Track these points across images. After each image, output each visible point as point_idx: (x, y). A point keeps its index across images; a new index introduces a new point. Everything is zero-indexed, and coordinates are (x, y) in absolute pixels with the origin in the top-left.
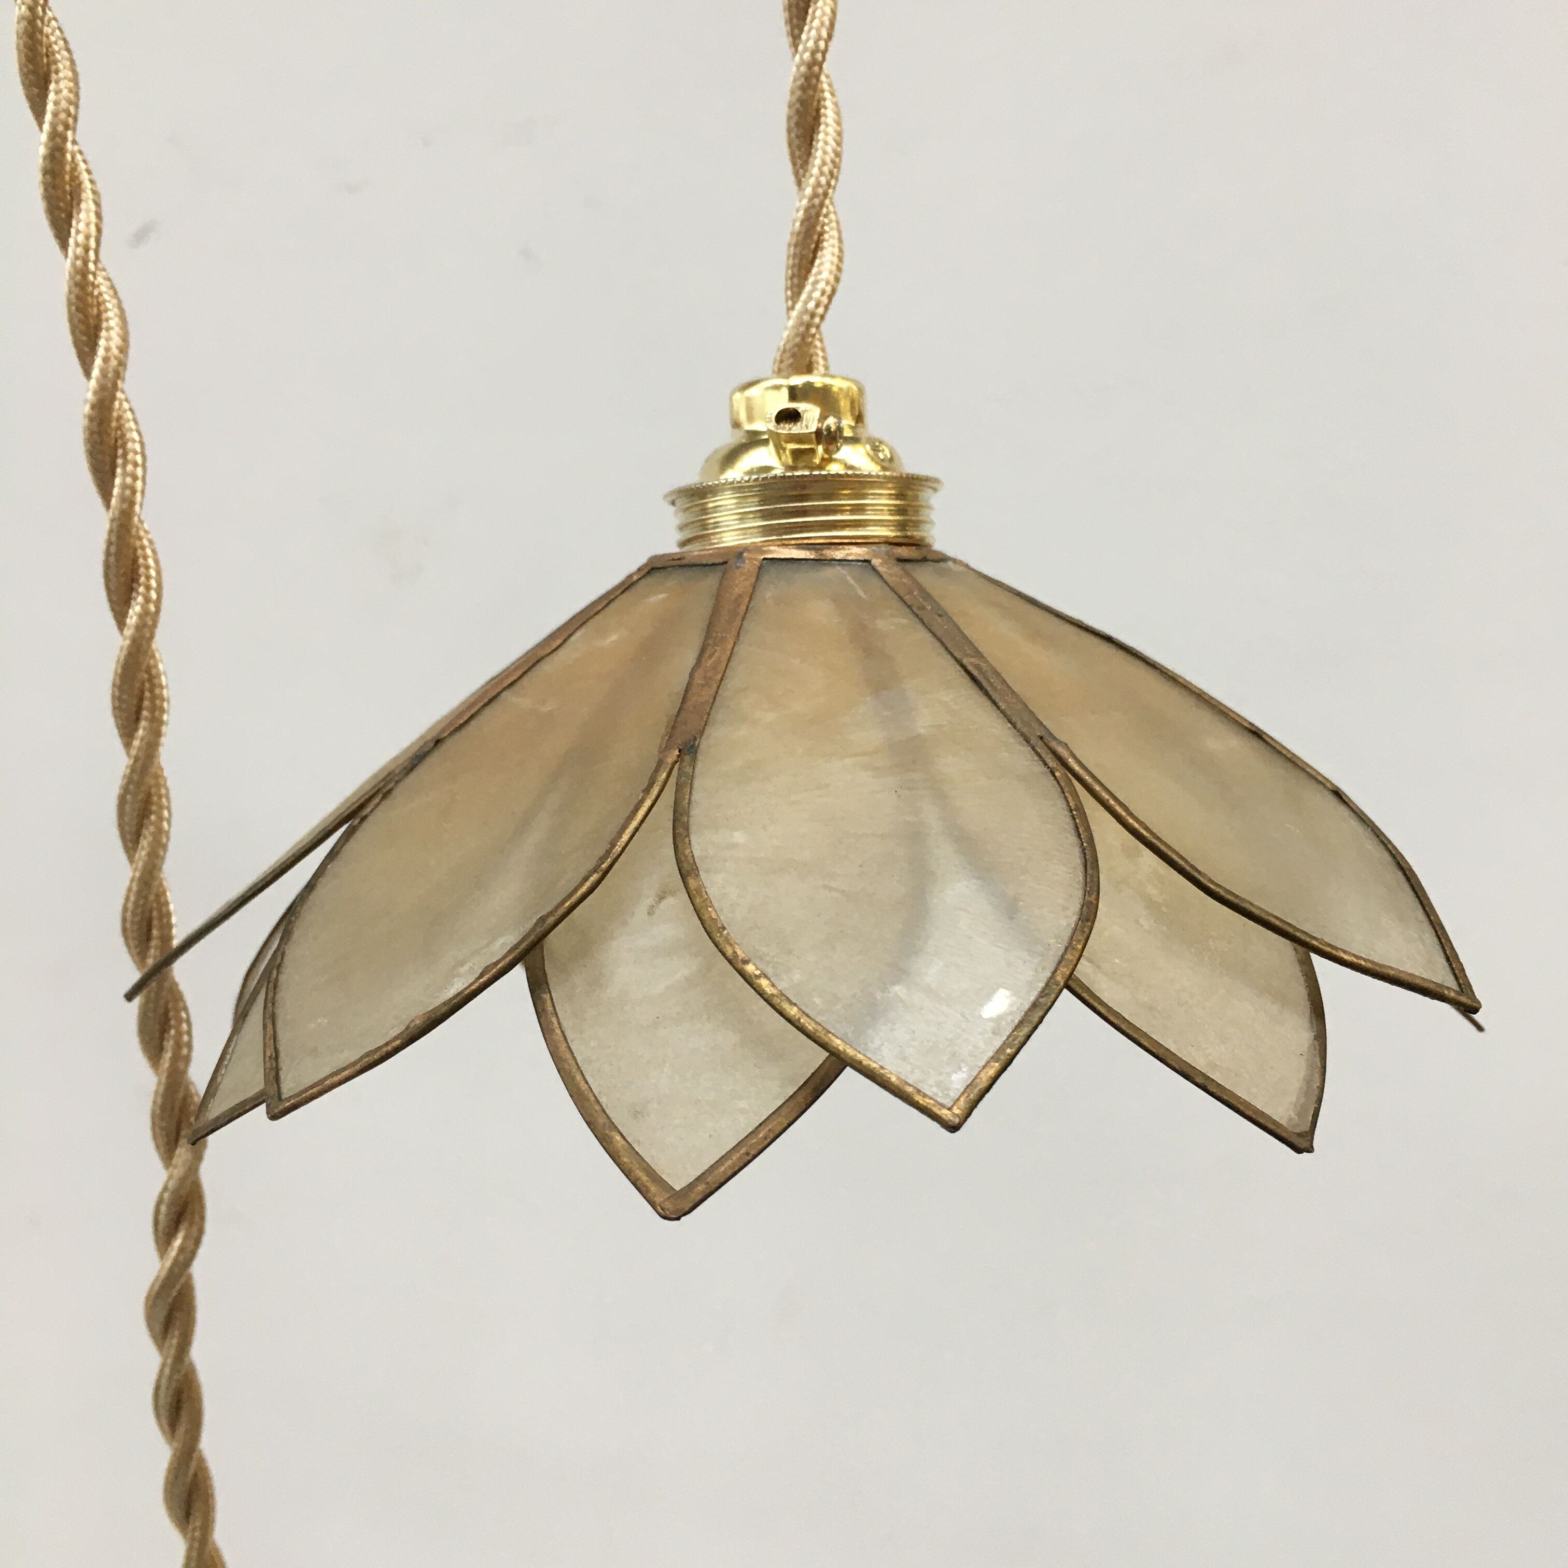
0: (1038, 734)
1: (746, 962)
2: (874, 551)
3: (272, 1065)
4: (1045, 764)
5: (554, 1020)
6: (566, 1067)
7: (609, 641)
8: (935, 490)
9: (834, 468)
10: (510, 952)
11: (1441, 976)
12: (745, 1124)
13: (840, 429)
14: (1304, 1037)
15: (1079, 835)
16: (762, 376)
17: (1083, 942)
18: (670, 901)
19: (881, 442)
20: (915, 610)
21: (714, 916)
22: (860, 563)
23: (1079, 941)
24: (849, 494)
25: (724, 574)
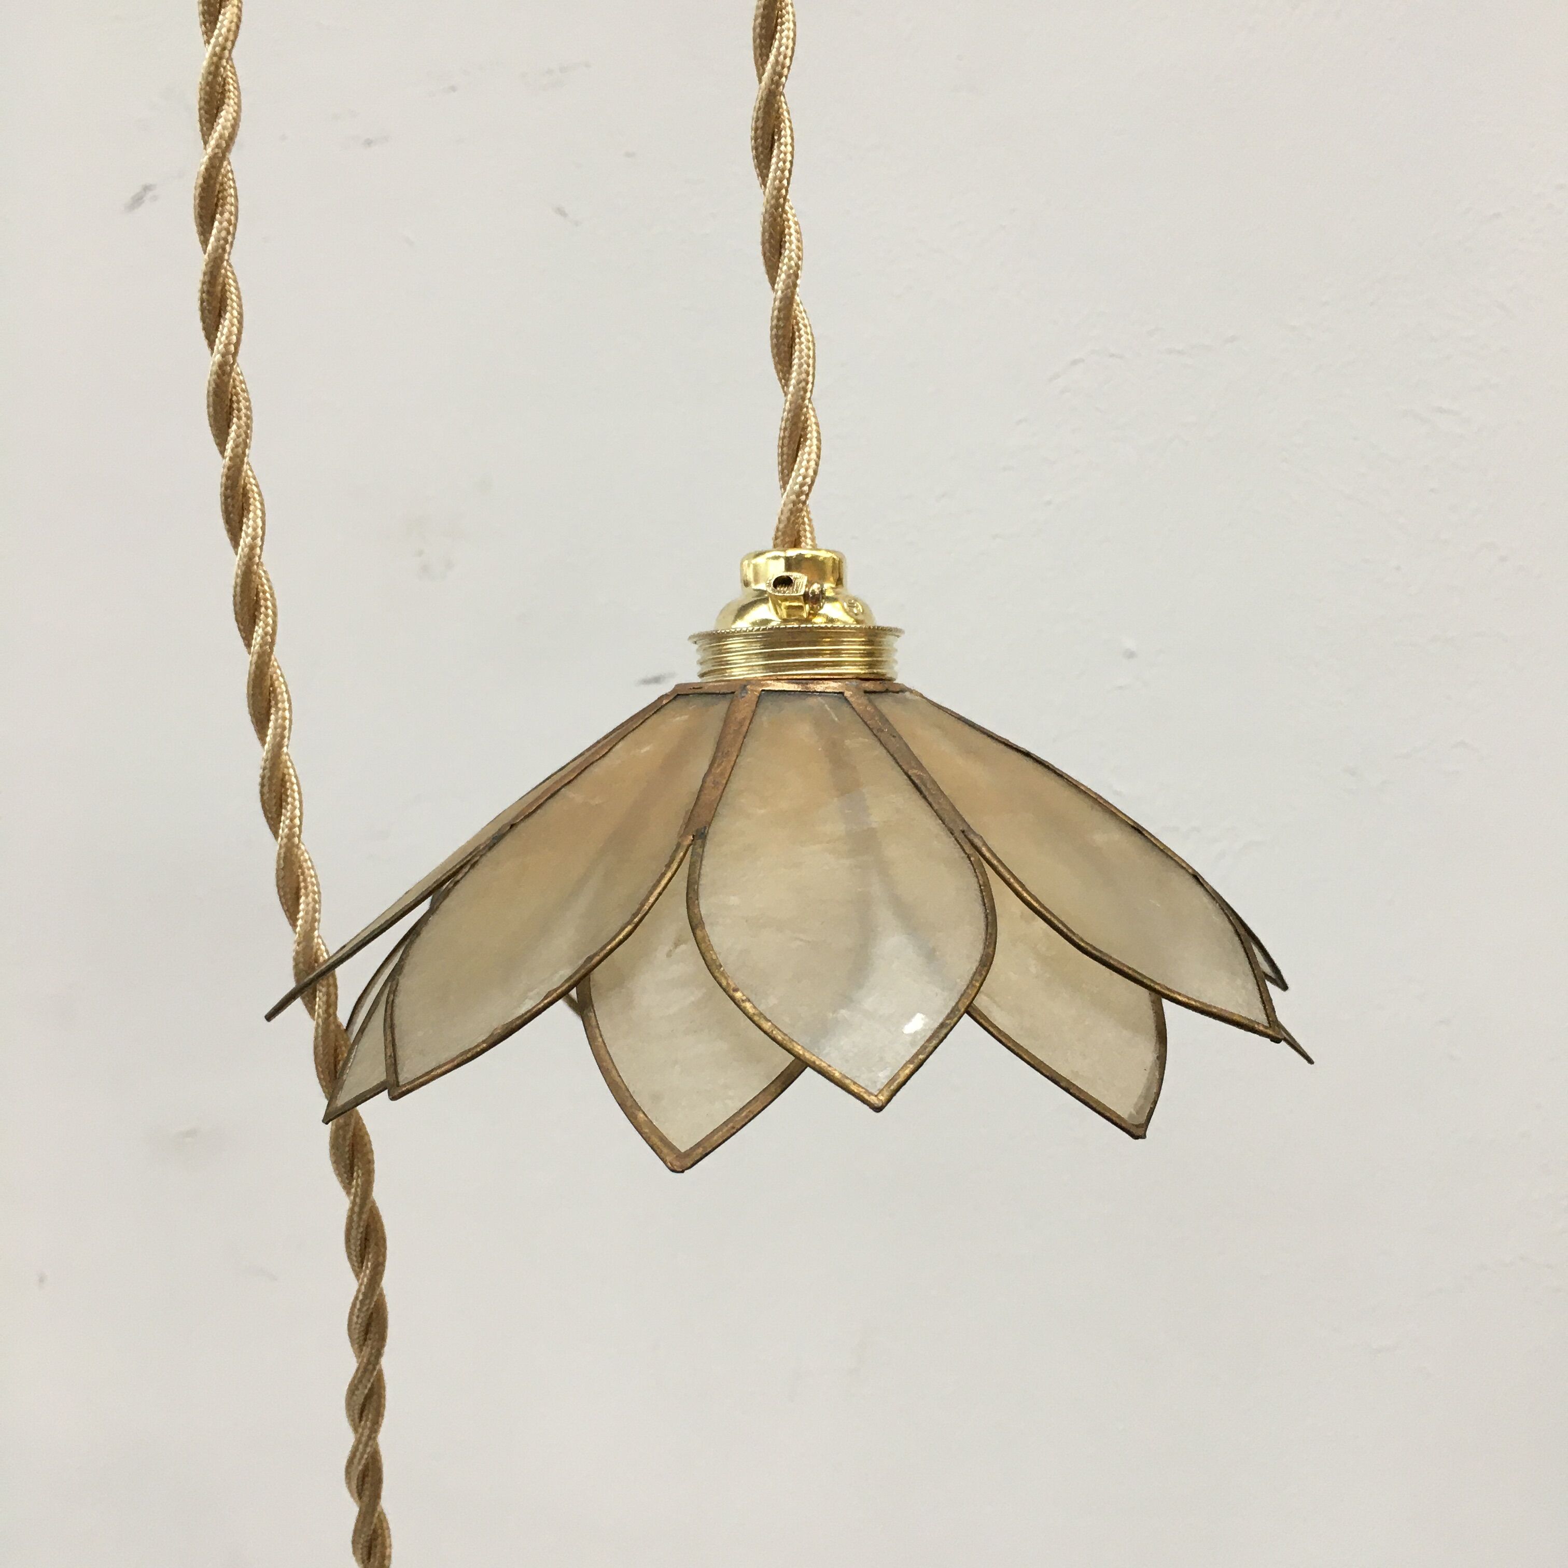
0: (961, 829)
1: (736, 990)
2: (846, 685)
3: (391, 1061)
4: (964, 850)
5: (597, 1031)
6: (604, 1064)
7: (642, 751)
8: (898, 636)
9: (819, 621)
10: (566, 981)
11: (1258, 1016)
12: (734, 1106)
13: (822, 592)
14: (1149, 1056)
15: (984, 905)
16: (765, 549)
17: (980, 982)
18: (683, 947)
19: (856, 600)
20: (875, 732)
21: (714, 957)
22: (836, 695)
23: (977, 981)
24: (829, 641)
25: (732, 702)
